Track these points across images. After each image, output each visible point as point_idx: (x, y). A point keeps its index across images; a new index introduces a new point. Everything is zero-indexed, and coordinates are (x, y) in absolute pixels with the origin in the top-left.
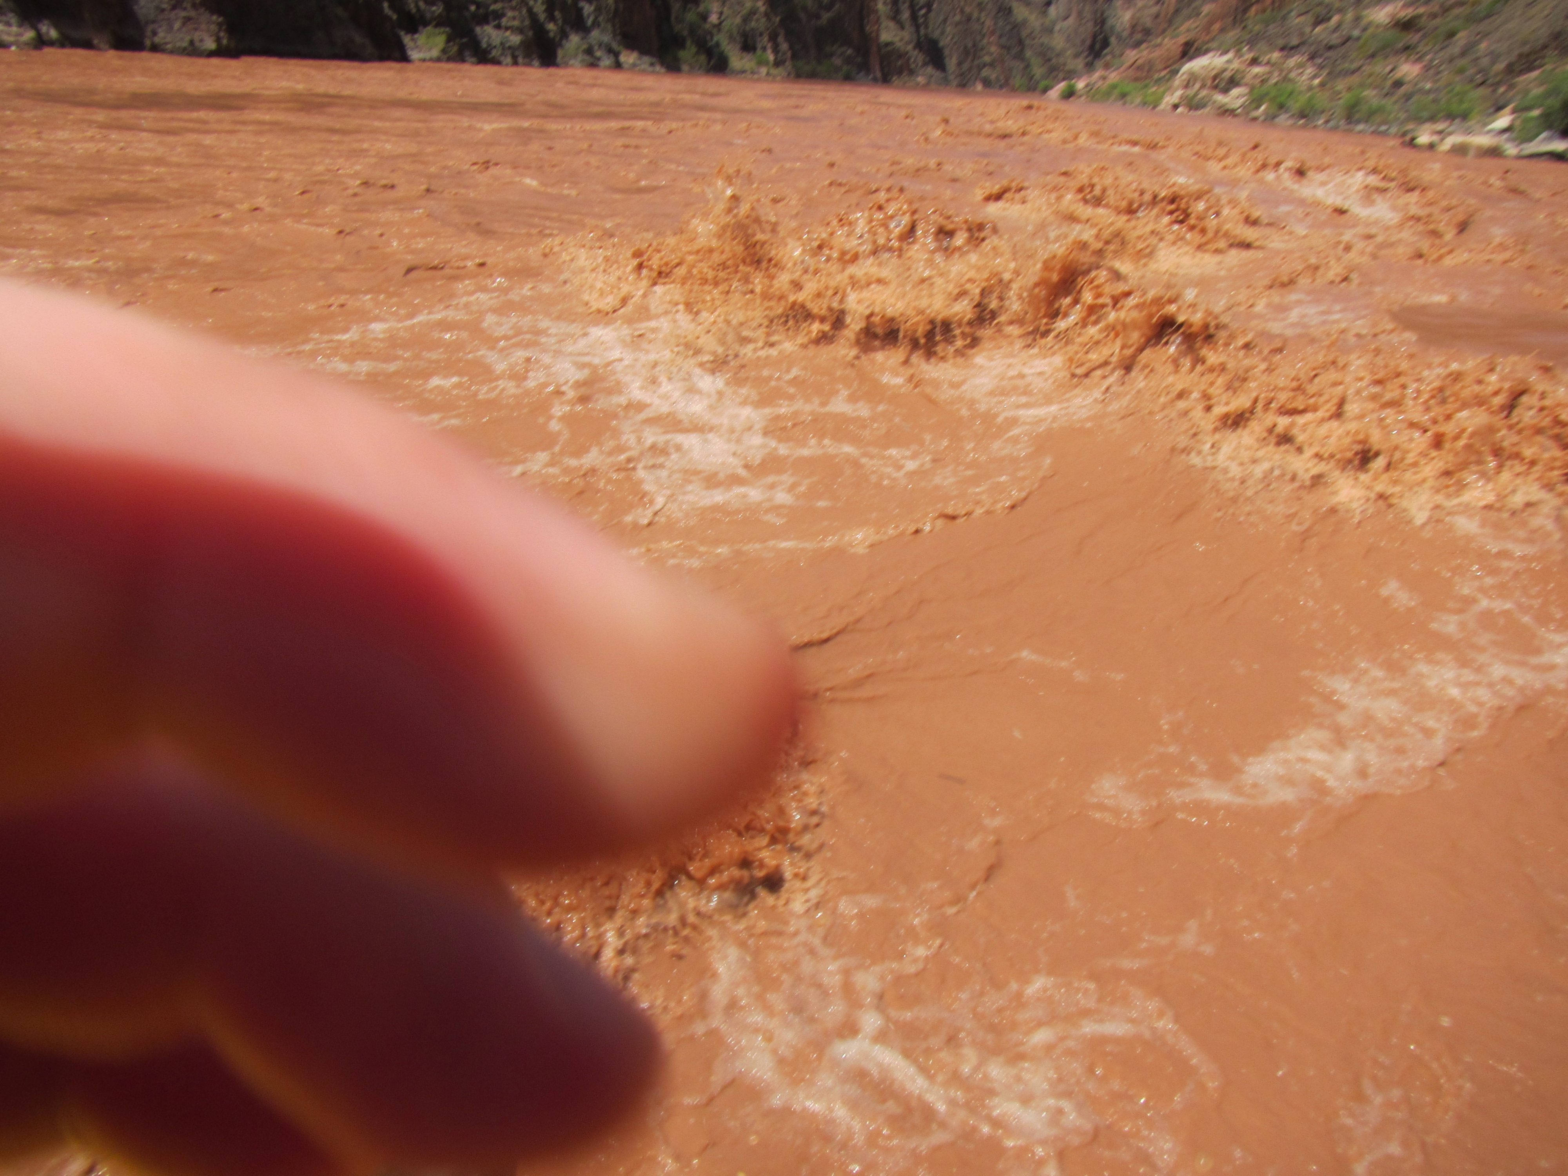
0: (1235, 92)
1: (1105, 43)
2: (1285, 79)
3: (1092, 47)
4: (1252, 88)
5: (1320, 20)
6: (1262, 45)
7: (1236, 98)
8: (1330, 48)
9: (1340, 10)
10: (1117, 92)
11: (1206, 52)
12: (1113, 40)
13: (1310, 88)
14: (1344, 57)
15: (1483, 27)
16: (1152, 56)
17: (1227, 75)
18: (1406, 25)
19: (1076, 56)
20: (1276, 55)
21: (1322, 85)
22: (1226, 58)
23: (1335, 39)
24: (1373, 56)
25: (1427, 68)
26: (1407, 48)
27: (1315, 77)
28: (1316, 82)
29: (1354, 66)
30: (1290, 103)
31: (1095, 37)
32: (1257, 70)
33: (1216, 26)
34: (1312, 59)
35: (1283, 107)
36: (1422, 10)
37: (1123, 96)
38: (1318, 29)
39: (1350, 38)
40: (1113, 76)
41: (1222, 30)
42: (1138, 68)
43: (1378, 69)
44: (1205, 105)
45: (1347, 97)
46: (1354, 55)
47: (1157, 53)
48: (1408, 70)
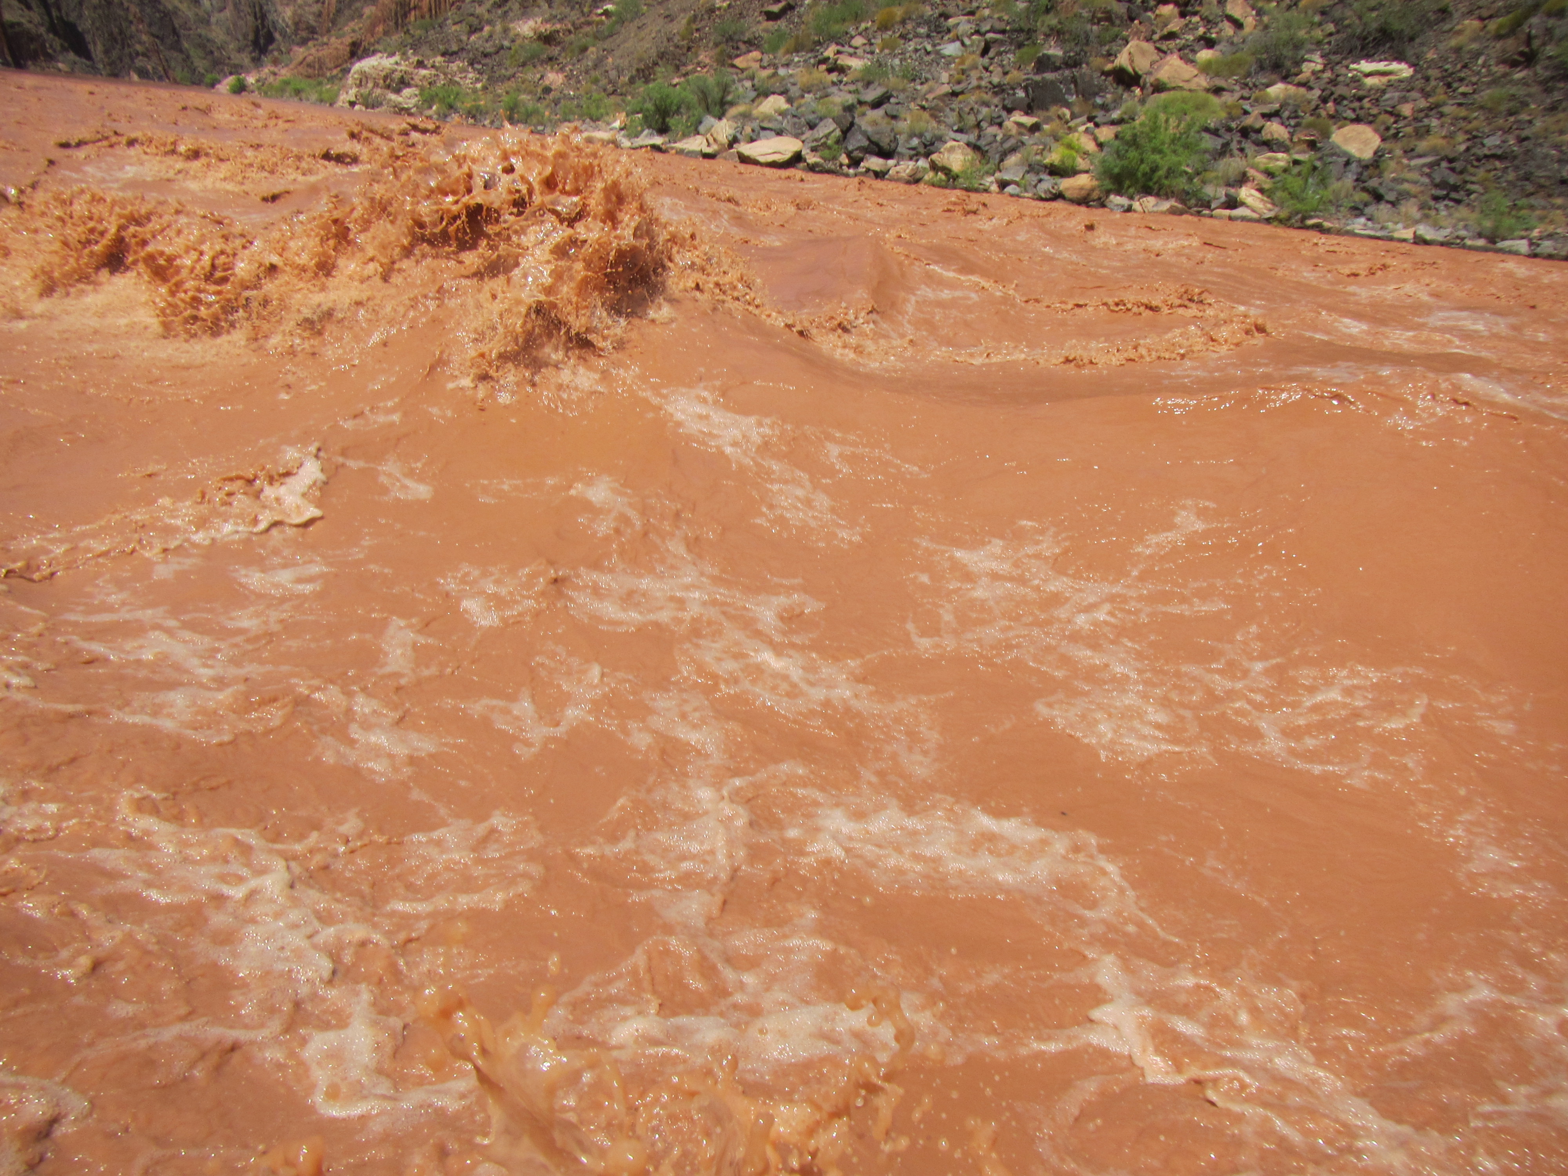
0: (407, 92)
1: (270, 39)
2: (452, 82)
3: (256, 43)
4: (422, 89)
5: (473, 30)
6: (425, 49)
7: (408, 97)
9: (490, 22)
10: (289, 89)
11: (374, 53)
12: (277, 36)
13: (475, 91)
14: (500, 65)
15: (607, 44)
16: (320, 54)
17: (397, 76)
18: (548, 39)
19: (240, 50)
20: (439, 59)
21: (485, 88)
22: (392, 60)
23: (489, 48)
24: (524, 65)
25: (569, 77)
26: (550, 59)
27: (478, 80)
28: (479, 86)
29: (508, 73)
30: (459, 105)
31: (257, 31)
32: (423, 72)
33: (380, 29)
34: (471, 64)
35: (451, 107)
36: (558, 26)
37: (298, 92)
38: (473, 38)
39: (502, 47)
40: (284, 71)
41: (386, 33)
42: (309, 65)
43: (529, 76)
44: (380, 104)
45: (505, 98)
46: (508, 63)
47: (325, 52)
48: (554, 78)
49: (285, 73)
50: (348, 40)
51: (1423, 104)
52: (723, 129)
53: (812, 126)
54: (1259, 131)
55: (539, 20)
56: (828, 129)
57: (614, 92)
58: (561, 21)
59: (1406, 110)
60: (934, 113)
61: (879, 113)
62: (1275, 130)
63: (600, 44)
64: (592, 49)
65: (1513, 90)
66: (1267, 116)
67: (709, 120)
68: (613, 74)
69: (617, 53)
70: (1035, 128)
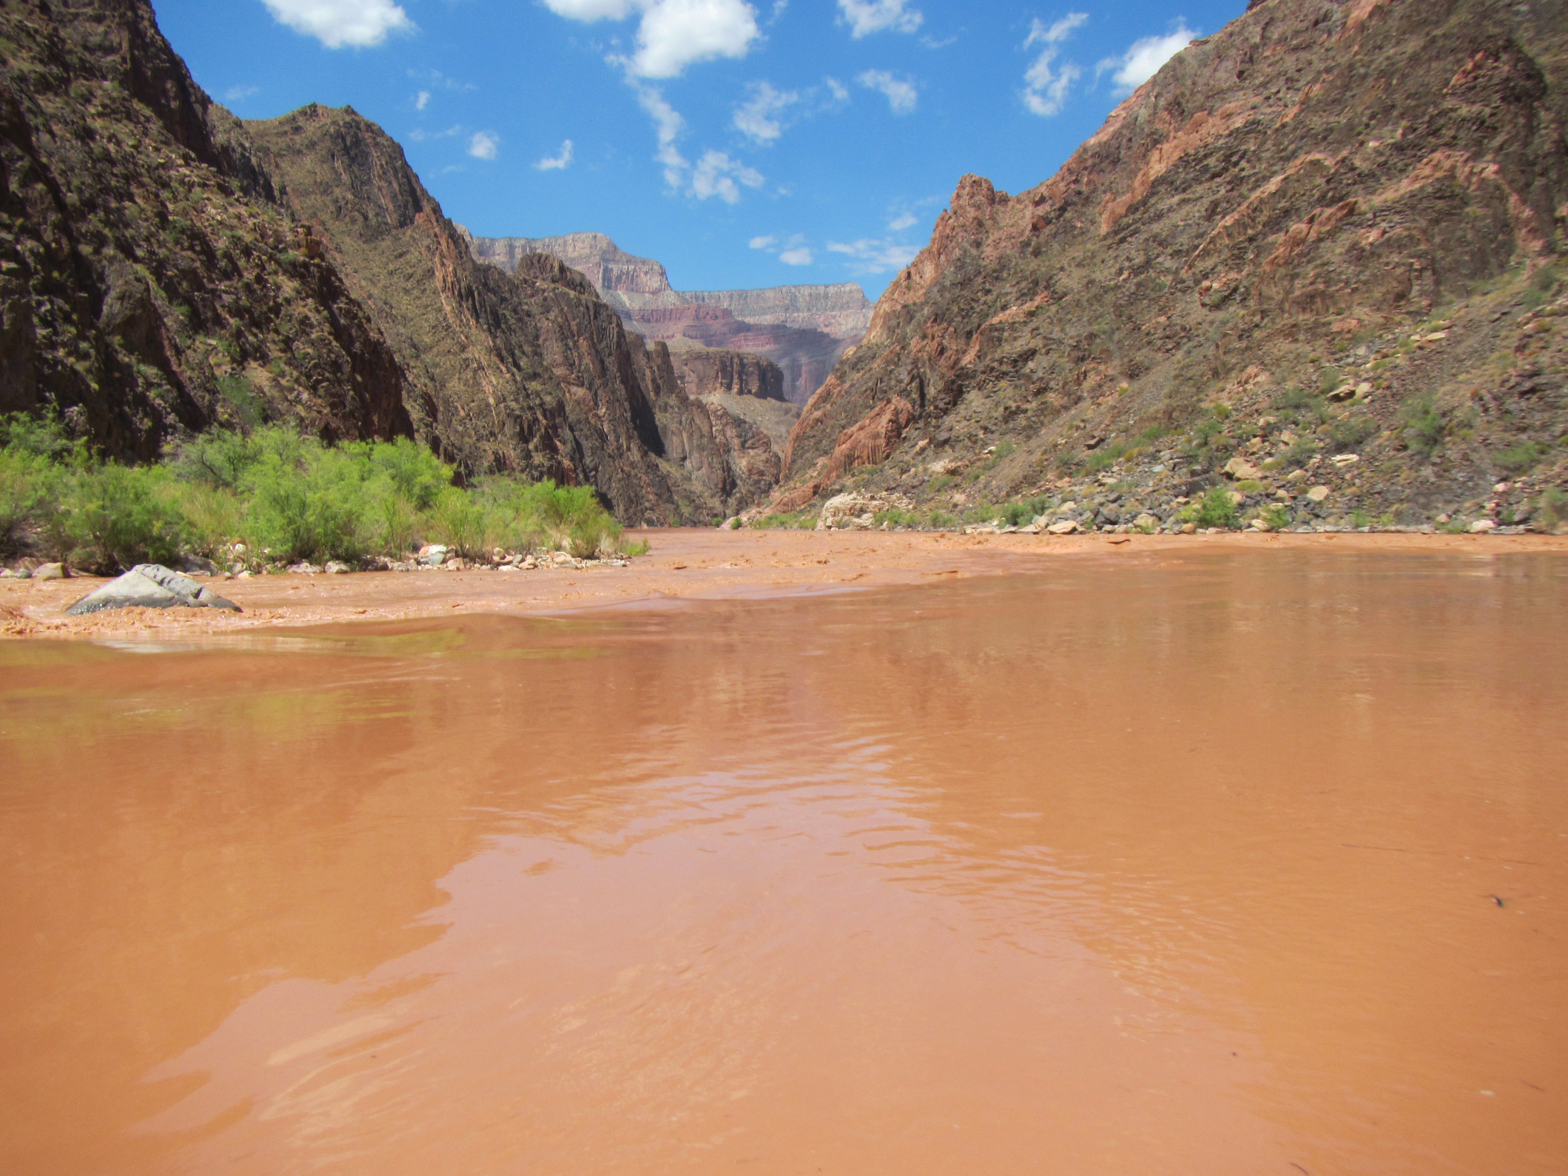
0: (865, 516)
2: (893, 507)
4: (875, 514)
5: (903, 472)
6: (873, 487)
7: (866, 519)
8: (914, 487)
9: (914, 466)
10: (775, 522)
11: (837, 493)
13: (908, 511)
14: (923, 492)
15: (991, 473)
17: (858, 506)
18: (953, 472)
20: (884, 493)
21: (915, 508)
22: (851, 497)
23: (915, 482)
24: (939, 491)
25: (968, 496)
26: (956, 485)
27: (909, 504)
28: (911, 507)
29: (930, 497)
30: (900, 520)
32: (875, 503)
33: (834, 474)
34: (905, 494)
35: (896, 522)
36: (959, 464)
37: (782, 524)
38: (904, 477)
39: (924, 481)
40: (767, 510)
41: (838, 477)
42: (785, 505)
43: (943, 498)
44: (848, 525)
45: (930, 514)
46: (928, 490)
47: (795, 494)
48: (959, 497)
49: (768, 512)
50: (811, 484)
51: (1356, 472)
52: (1042, 520)
53: (1081, 515)
54: (1274, 494)
55: (947, 461)
56: (1088, 515)
57: (997, 502)
58: (961, 460)
59: (1348, 476)
60: (1141, 502)
61: (1115, 505)
62: (1281, 493)
63: (988, 473)
64: (982, 477)
65: (1397, 462)
66: (1279, 488)
67: (1036, 517)
68: (996, 491)
69: (998, 478)
70: (1187, 503)
